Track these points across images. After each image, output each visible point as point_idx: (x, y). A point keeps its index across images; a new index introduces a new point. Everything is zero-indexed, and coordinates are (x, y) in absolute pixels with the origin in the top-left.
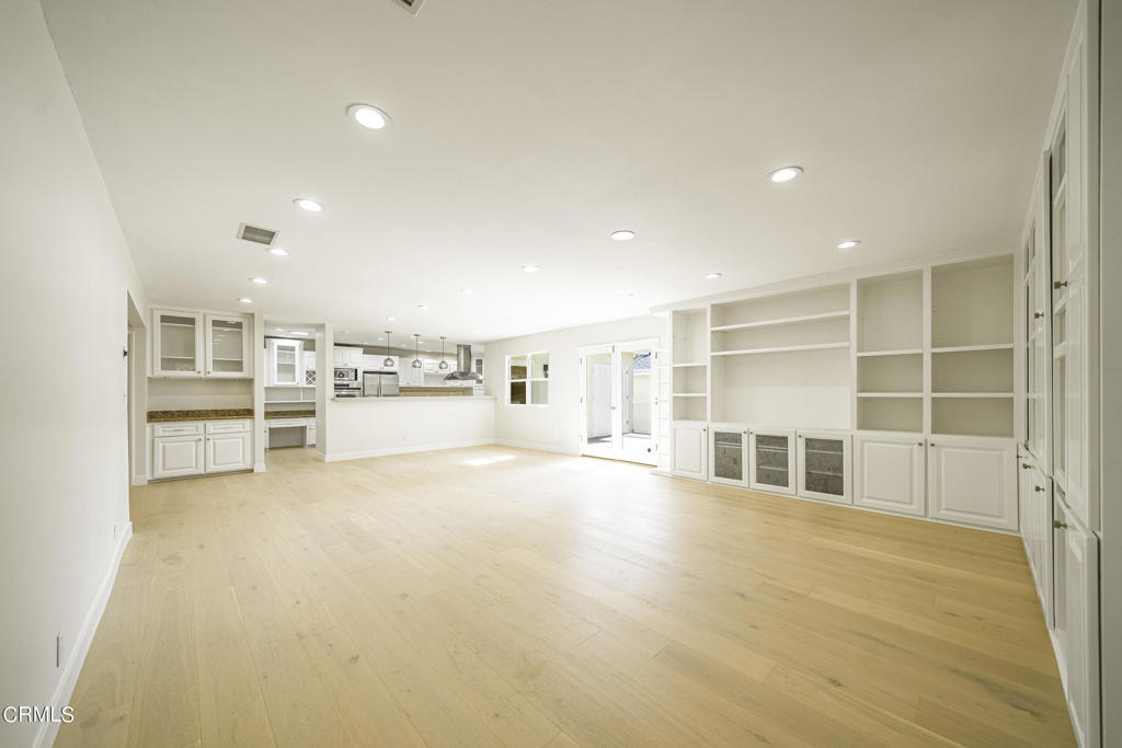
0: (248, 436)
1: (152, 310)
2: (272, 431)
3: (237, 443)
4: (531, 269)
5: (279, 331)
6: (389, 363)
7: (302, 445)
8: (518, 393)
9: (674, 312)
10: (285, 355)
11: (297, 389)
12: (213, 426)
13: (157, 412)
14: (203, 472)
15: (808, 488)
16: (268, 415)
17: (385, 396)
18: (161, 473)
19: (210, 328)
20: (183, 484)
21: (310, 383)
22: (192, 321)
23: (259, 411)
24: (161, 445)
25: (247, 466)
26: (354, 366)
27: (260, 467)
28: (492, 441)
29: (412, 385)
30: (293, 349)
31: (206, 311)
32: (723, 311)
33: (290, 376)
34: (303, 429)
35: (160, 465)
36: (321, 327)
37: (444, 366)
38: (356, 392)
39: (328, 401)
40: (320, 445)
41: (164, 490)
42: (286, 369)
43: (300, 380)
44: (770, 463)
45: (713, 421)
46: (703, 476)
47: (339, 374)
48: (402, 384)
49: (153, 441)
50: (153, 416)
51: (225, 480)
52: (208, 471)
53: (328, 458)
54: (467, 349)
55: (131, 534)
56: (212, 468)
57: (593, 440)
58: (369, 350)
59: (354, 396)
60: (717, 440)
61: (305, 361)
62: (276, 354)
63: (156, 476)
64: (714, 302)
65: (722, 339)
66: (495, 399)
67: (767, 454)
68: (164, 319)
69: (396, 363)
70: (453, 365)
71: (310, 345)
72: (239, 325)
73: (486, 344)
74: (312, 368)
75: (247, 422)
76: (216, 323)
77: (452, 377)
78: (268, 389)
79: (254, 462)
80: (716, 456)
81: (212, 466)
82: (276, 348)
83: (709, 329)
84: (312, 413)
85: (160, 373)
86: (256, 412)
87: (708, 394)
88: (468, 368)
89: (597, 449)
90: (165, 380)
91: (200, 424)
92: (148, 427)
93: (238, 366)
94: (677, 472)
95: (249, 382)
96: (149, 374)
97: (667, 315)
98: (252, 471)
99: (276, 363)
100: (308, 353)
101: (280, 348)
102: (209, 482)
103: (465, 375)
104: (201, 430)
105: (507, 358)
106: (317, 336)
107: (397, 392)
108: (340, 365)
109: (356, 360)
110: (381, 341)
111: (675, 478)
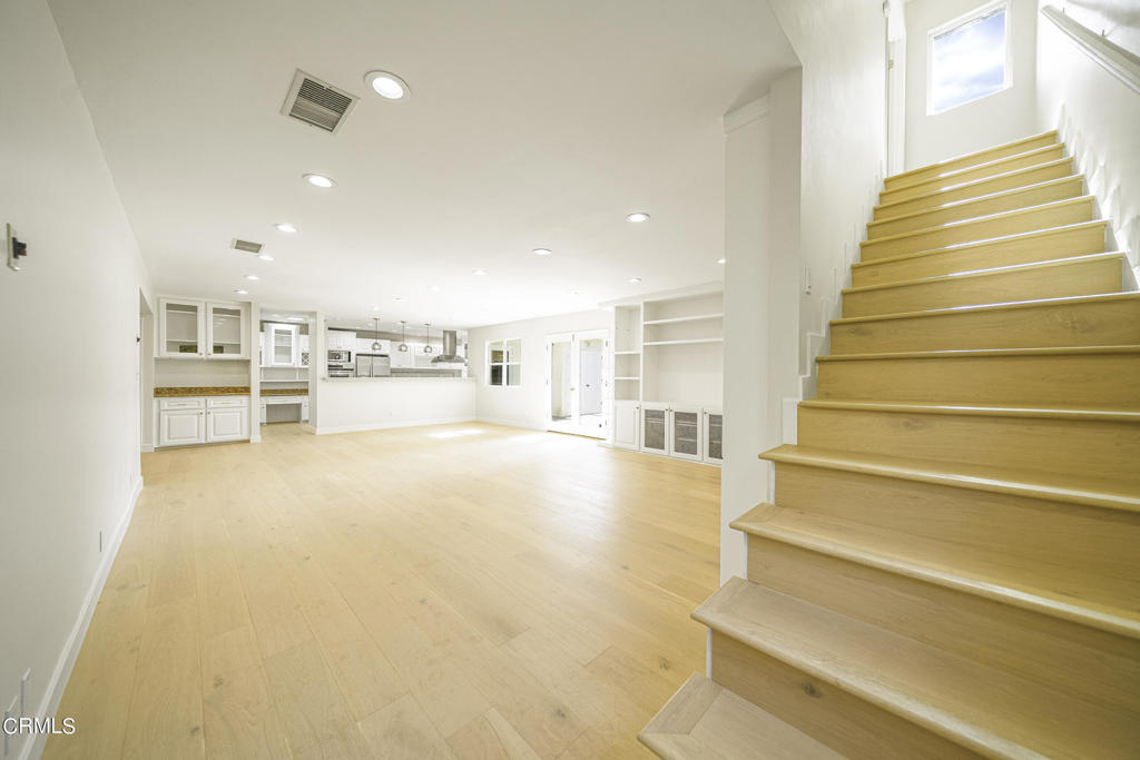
0: (245, 411)
1: (158, 300)
2: (269, 407)
3: (236, 417)
4: (481, 273)
5: (275, 317)
6: (377, 347)
7: (297, 421)
8: (496, 375)
9: (617, 308)
10: (282, 339)
11: (294, 369)
12: (213, 401)
13: (162, 389)
14: (204, 442)
15: (710, 456)
16: (263, 393)
17: (376, 376)
18: (166, 442)
19: (211, 315)
20: (187, 453)
21: (306, 364)
22: (194, 309)
23: (255, 389)
24: (166, 417)
25: (245, 437)
26: (348, 349)
27: (256, 438)
28: (473, 418)
29: (403, 366)
30: (289, 333)
31: (207, 300)
32: (655, 308)
33: (287, 357)
34: (298, 406)
35: (166, 436)
36: (313, 314)
37: (428, 350)
38: (351, 373)
39: (319, 381)
40: (312, 421)
41: (168, 457)
42: (284, 351)
43: (296, 361)
44: (685, 436)
45: (644, 400)
46: (635, 447)
47: (334, 355)
48: (393, 365)
49: (159, 415)
50: (159, 392)
51: (224, 449)
52: (209, 441)
53: (319, 431)
54: (453, 334)
55: (141, 488)
56: (212, 438)
57: (556, 418)
58: (362, 334)
59: (348, 376)
60: (646, 417)
61: (300, 344)
62: (273, 338)
63: (162, 444)
64: (647, 300)
65: (655, 331)
66: (476, 381)
67: (682, 428)
68: (170, 306)
69: (386, 346)
70: (438, 349)
71: (304, 329)
72: (237, 312)
73: (470, 330)
74: (306, 350)
75: (244, 399)
76: (216, 311)
77: (437, 360)
78: (265, 370)
79: (250, 433)
80: (646, 431)
81: (212, 436)
82: (273, 331)
83: (642, 323)
84: (305, 392)
85: (165, 354)
86: (252, 390)
87: (641, 378)
88: (454, 352)
89: (559, 425)
90: (170, 360)
91: (202, 399)
92: (155, 401)
93: (237, 348)
94: (618, 444)
95: (247, 363)
96: (155, 355)
97: (611, 309)
98: (248, 441)
99: (273, 345)
100: (303, 337)
101: (277, 332)
102: (209, 450)
103: (451, 357)
104: (203, 405)
105: (487, 343)
106: (311, 321)
107: (389, 373)
108: (334, 348)
109: (349, 343)
110: (371, 326)
111: (617, 449)
